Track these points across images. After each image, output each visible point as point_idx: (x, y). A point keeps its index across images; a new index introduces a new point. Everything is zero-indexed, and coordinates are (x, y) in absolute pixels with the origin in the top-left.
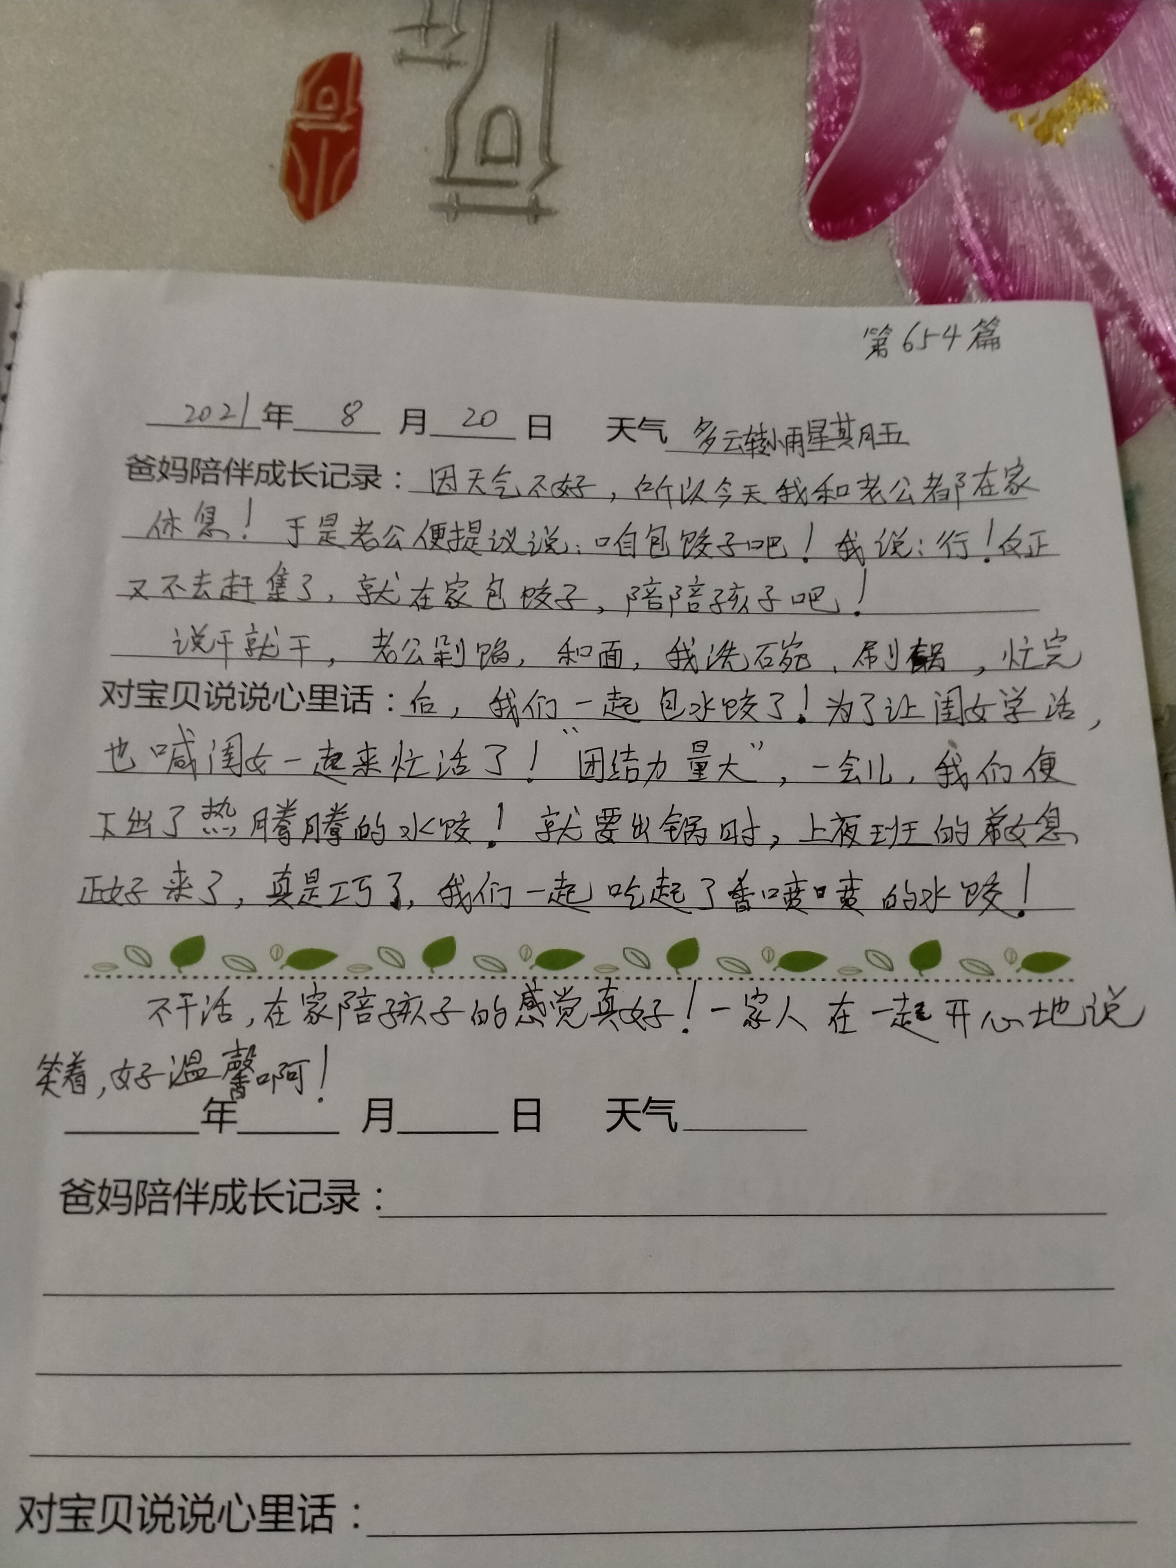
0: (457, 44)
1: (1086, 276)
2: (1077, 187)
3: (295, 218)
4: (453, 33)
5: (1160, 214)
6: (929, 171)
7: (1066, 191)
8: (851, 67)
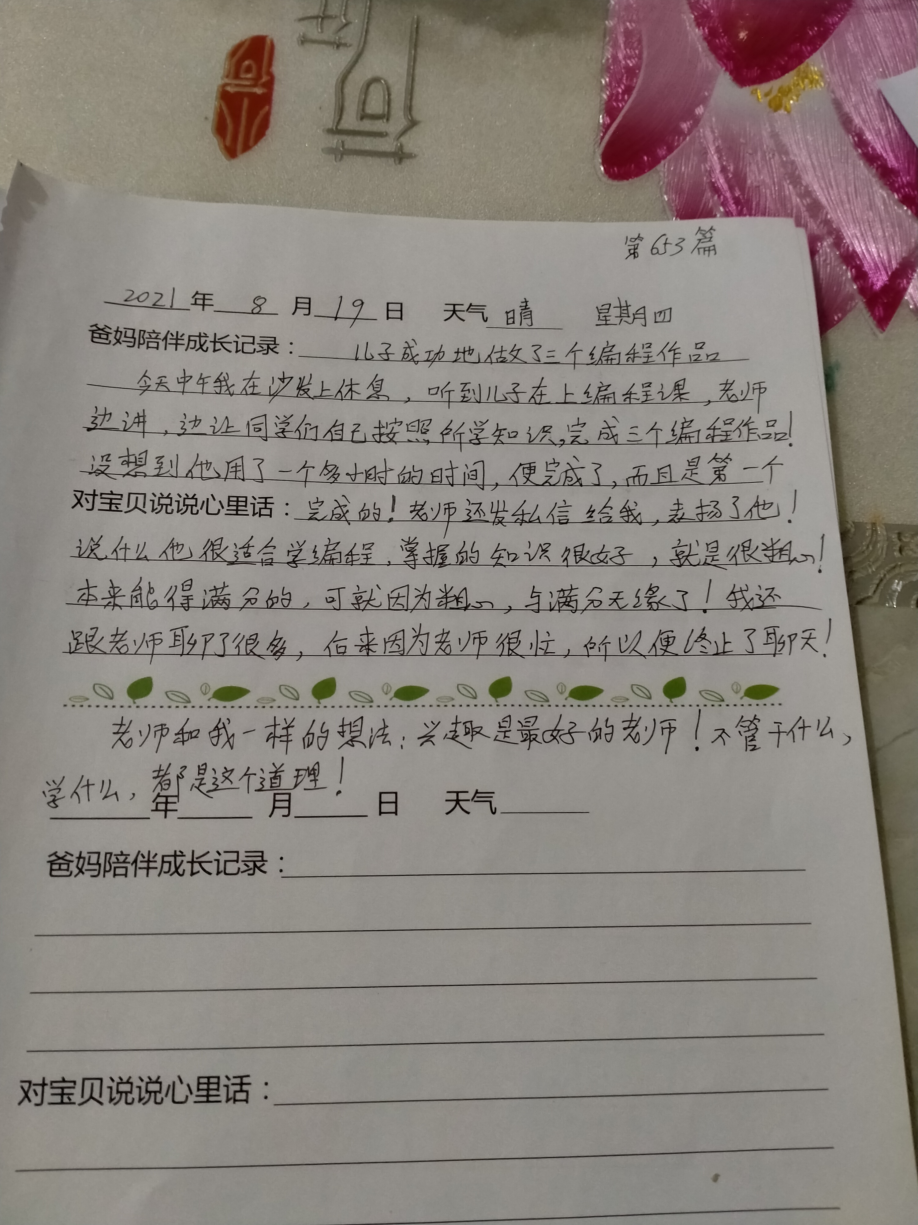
0: (345, 30)
1: (803, 209)
2: (799, 144)
3: (223, 157)
4: (342, 22)
5: (860, 164)
6: (690, 131)
7: (791, 146)
8: (635, 53)
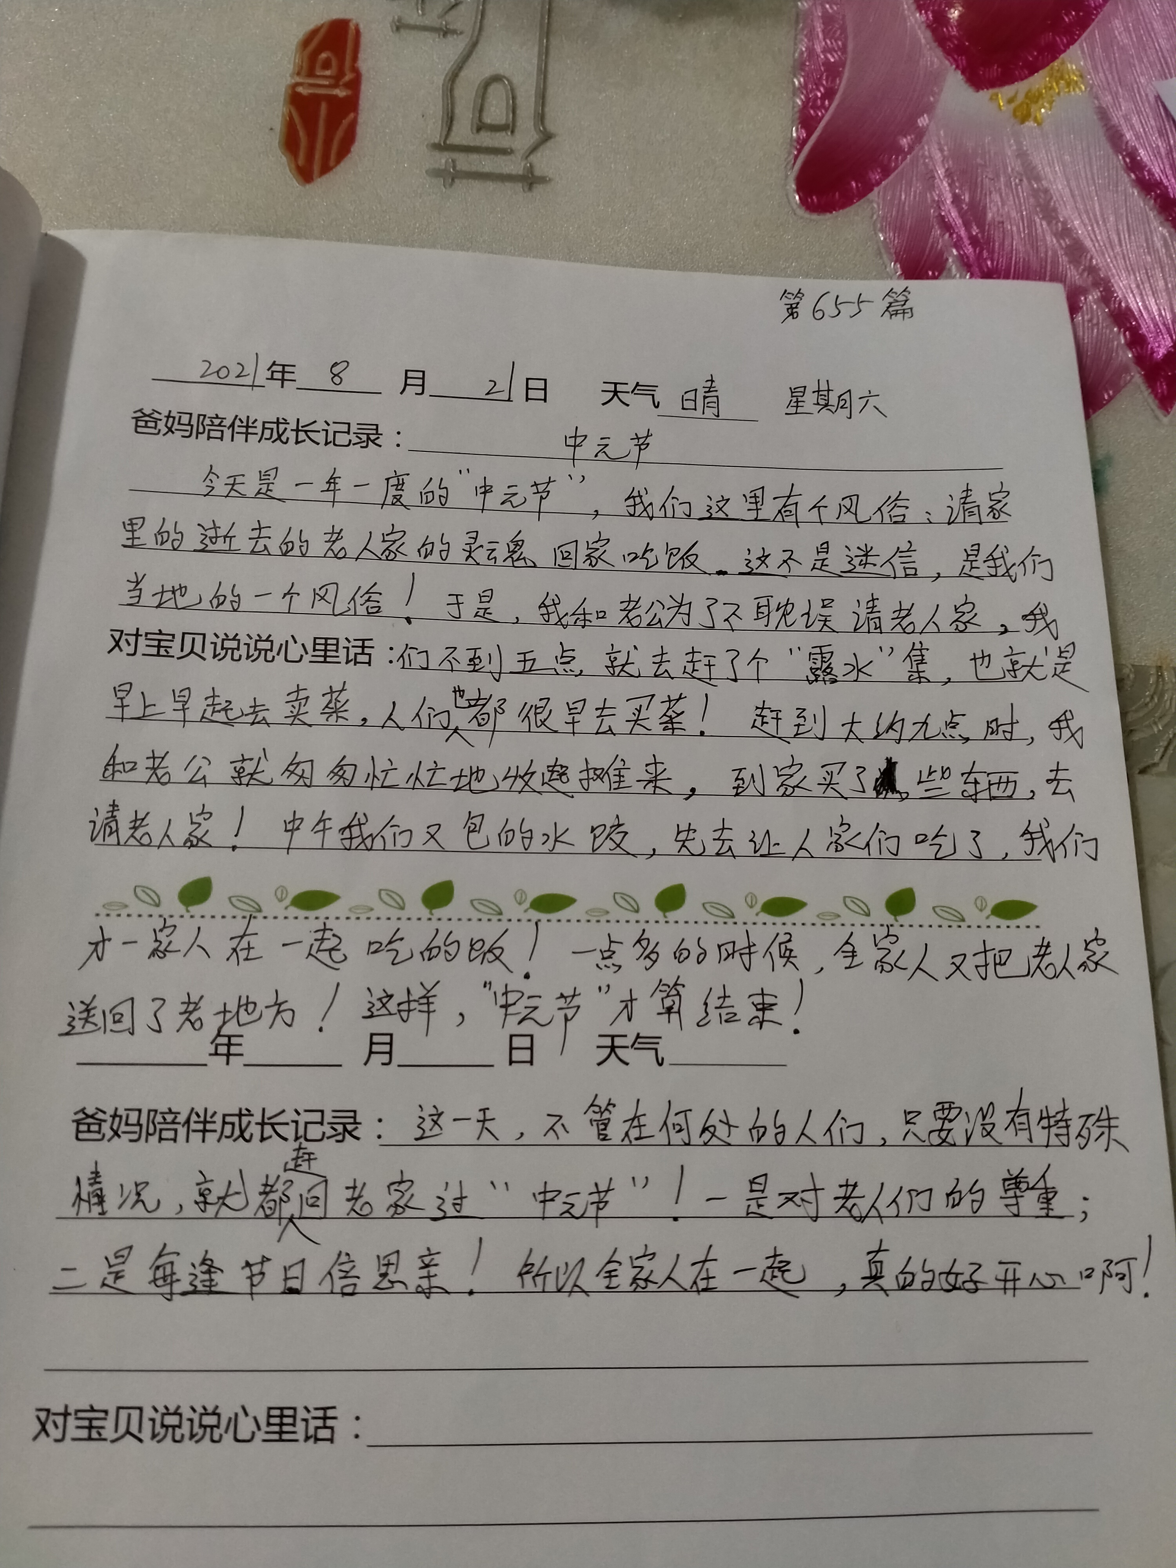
1: (1061, 253)
2: (1053, 165)
3: (294, 181)
5: (1133, 193)
7: (1043, 169)
8: (838, 45)
